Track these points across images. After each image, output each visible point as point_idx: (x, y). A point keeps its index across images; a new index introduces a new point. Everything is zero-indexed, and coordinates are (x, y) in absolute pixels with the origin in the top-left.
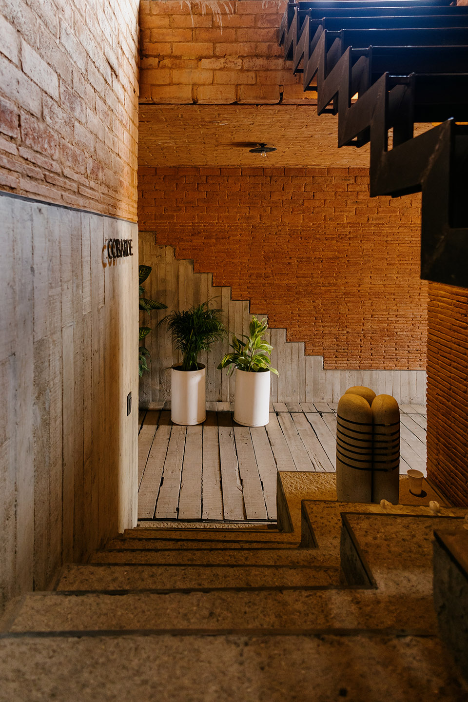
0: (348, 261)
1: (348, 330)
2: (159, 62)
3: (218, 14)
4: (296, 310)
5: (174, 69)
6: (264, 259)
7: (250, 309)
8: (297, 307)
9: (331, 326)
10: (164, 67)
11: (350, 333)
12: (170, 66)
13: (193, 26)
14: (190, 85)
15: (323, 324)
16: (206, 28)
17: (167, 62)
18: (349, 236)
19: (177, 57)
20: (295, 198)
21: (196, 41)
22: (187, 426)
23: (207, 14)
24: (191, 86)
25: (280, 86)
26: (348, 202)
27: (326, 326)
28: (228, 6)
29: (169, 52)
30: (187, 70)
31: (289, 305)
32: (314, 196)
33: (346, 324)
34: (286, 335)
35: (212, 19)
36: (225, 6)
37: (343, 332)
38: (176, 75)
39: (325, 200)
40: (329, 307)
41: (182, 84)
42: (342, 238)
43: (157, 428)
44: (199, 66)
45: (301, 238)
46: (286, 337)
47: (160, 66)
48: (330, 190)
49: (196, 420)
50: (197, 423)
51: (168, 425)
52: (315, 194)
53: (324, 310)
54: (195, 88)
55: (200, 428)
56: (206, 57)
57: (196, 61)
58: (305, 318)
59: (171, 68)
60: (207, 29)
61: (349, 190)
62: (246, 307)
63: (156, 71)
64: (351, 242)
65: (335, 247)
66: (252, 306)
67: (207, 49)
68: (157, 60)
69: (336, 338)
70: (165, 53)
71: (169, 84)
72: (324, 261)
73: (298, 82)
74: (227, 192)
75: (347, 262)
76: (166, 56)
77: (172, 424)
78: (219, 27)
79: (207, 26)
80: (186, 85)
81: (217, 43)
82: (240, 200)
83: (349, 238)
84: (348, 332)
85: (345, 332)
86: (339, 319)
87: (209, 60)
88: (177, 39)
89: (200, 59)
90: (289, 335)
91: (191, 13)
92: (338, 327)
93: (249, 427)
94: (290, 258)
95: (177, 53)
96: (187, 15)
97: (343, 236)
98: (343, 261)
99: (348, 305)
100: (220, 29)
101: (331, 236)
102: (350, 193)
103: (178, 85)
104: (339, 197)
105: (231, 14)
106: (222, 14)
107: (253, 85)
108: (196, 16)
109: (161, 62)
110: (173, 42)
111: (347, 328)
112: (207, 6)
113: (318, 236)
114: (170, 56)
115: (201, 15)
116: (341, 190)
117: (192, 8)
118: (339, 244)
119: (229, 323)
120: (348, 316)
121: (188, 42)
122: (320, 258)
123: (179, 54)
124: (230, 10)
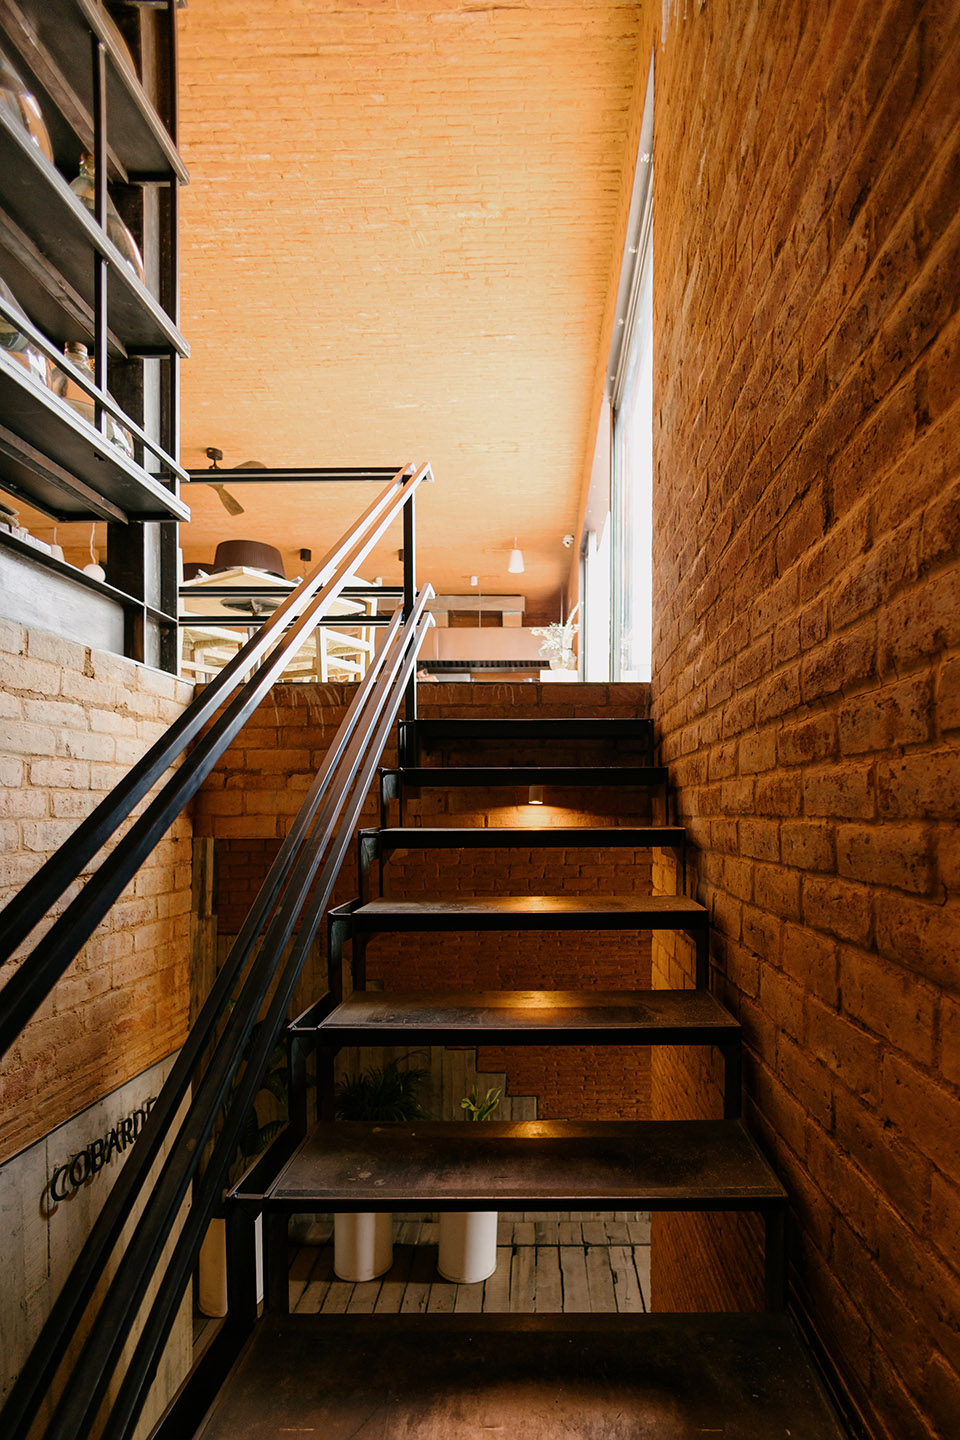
0: (637, 981)
1: (638, 1097)
2: (226, 779)
3: (317, 705)
4: (552, 1064)
5: (249, 790)
6: (499, 978)
7: (477, 1064)
8: (554, 1060)
9: (611, 1091)
10: (234, 788)
11: (642, 1102)
12: (242, 785)
13: (278, 724)
14: (273, 815)
15: (597, 1088)
16: (298, 727)
17: (237, 779)
18: (639, 939)
19: (253, 772)
20: (551, 876)
21: (284, 747)
22: (356, 1283)
23: (299, 706)
24: (275, 818)
25: (415, 817)
26: (637, 882)
27: (603, 1091)
28: (332, 694)
29: (240, 763)
30: (270, 793)
31: (541, 1055)
32: (580, 871)
33: (635, 1087)
34: (537, 1106)
35: (308, 713)
36: (328, 694)
37: (630, 1101)
38: (252, 800)
39: (599, 879)
40: (607, 1059)
41: (261, 814)
42: (627, 942)
43: (305, 1289)
44: (289, 785)
45: (561, 942)
46: (538, 1110)
47: (227, 785)
48: (607, 862)
49: (371, 1272)
50: (372, 1277)
51: (326, 1280)
52: (582, 869)
53: (599, 1064)
54: (282, 820)
55: (377, 1285)
56: (300, 772)
57: (284, 778)
58: (568, 1078)
59: (244, 789)
60: (301, 728)
61: (638, 861)
62: (470, 1060)
63: (221, 793)
64: (642, 949)
65: (617, 958)
66: (479, 1058)
67: (301, 759)
68: (222, 776)
69: (620, 1112)
70: (234, 766)
71: (242, 815)
72: (599, 982)
73: (443, 809)
74: (438, 867)
75: (635, 982)
76: (236, 770)
77: (333, 1278)
78: (318, 725)
79: (300, 724)
80: (267, 815)
81: (316, 749)
82: (460, 879)
83: (639, 942)
84: (638, 1101)
85: (634, 1101)
86: (624, 1078)
87: (302, 777)
88: (253, 744)
89: (289, 774)
90: (541, 1107)
91: (275, 704)
92: (623, 1092)
93: (458, 1284)
94: (544, 976)
95: (253, 765)
96: (269, 707)
97: (629, 940)
98: (630, 982)
99: (639, 1055)
100: (321, 729)
101: (609, 939)
102: (638, 867)
103: (255, 815)
104: (622, 874)
105: (338, 705)
106: (323, 706)
107: (373, 815)
108: (282, 710)
109: (228, 781)
110: (248, 748)
111: (637, 1093)
112: (298, 694)
113: (588, 940)
114: (243, 771)
115: (290, 707)
116: (624, 862)
117: (275, 697)
118: (623, 953)
119: (442, 1087)
120: (640, 1074)
121: (272, 748)
122: (592, 977)
123: (257, 767)
124: (335, 699)
